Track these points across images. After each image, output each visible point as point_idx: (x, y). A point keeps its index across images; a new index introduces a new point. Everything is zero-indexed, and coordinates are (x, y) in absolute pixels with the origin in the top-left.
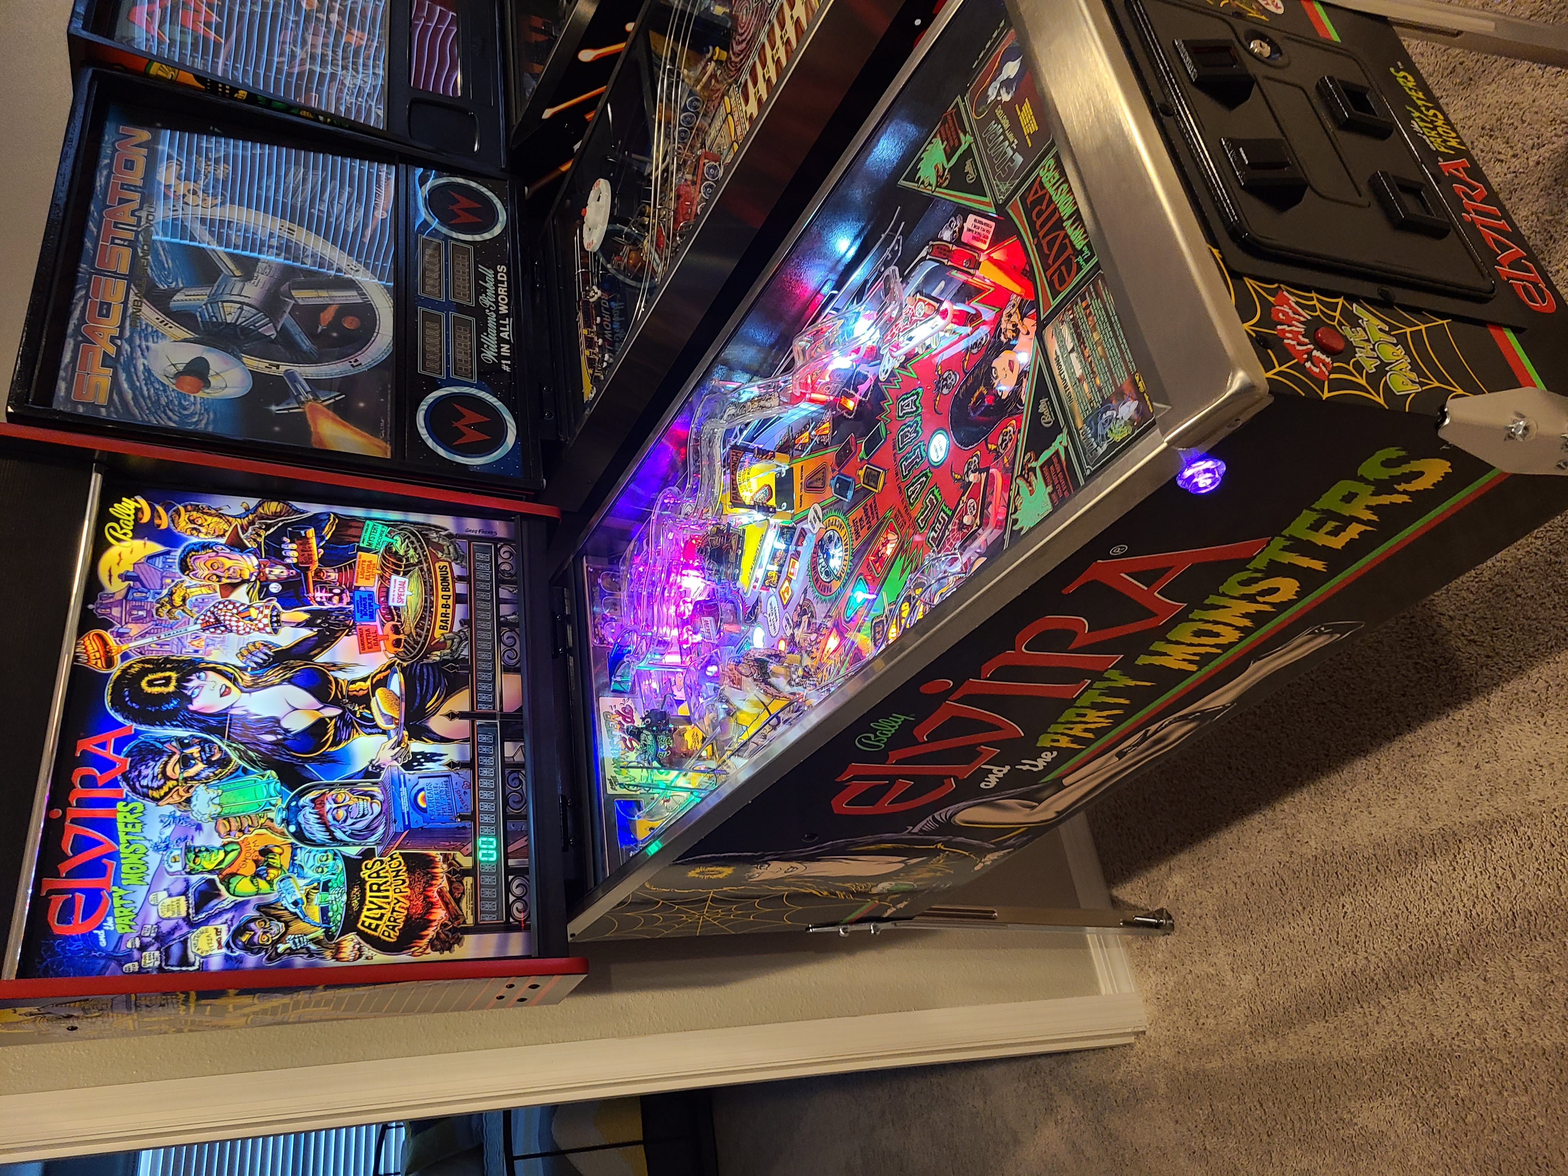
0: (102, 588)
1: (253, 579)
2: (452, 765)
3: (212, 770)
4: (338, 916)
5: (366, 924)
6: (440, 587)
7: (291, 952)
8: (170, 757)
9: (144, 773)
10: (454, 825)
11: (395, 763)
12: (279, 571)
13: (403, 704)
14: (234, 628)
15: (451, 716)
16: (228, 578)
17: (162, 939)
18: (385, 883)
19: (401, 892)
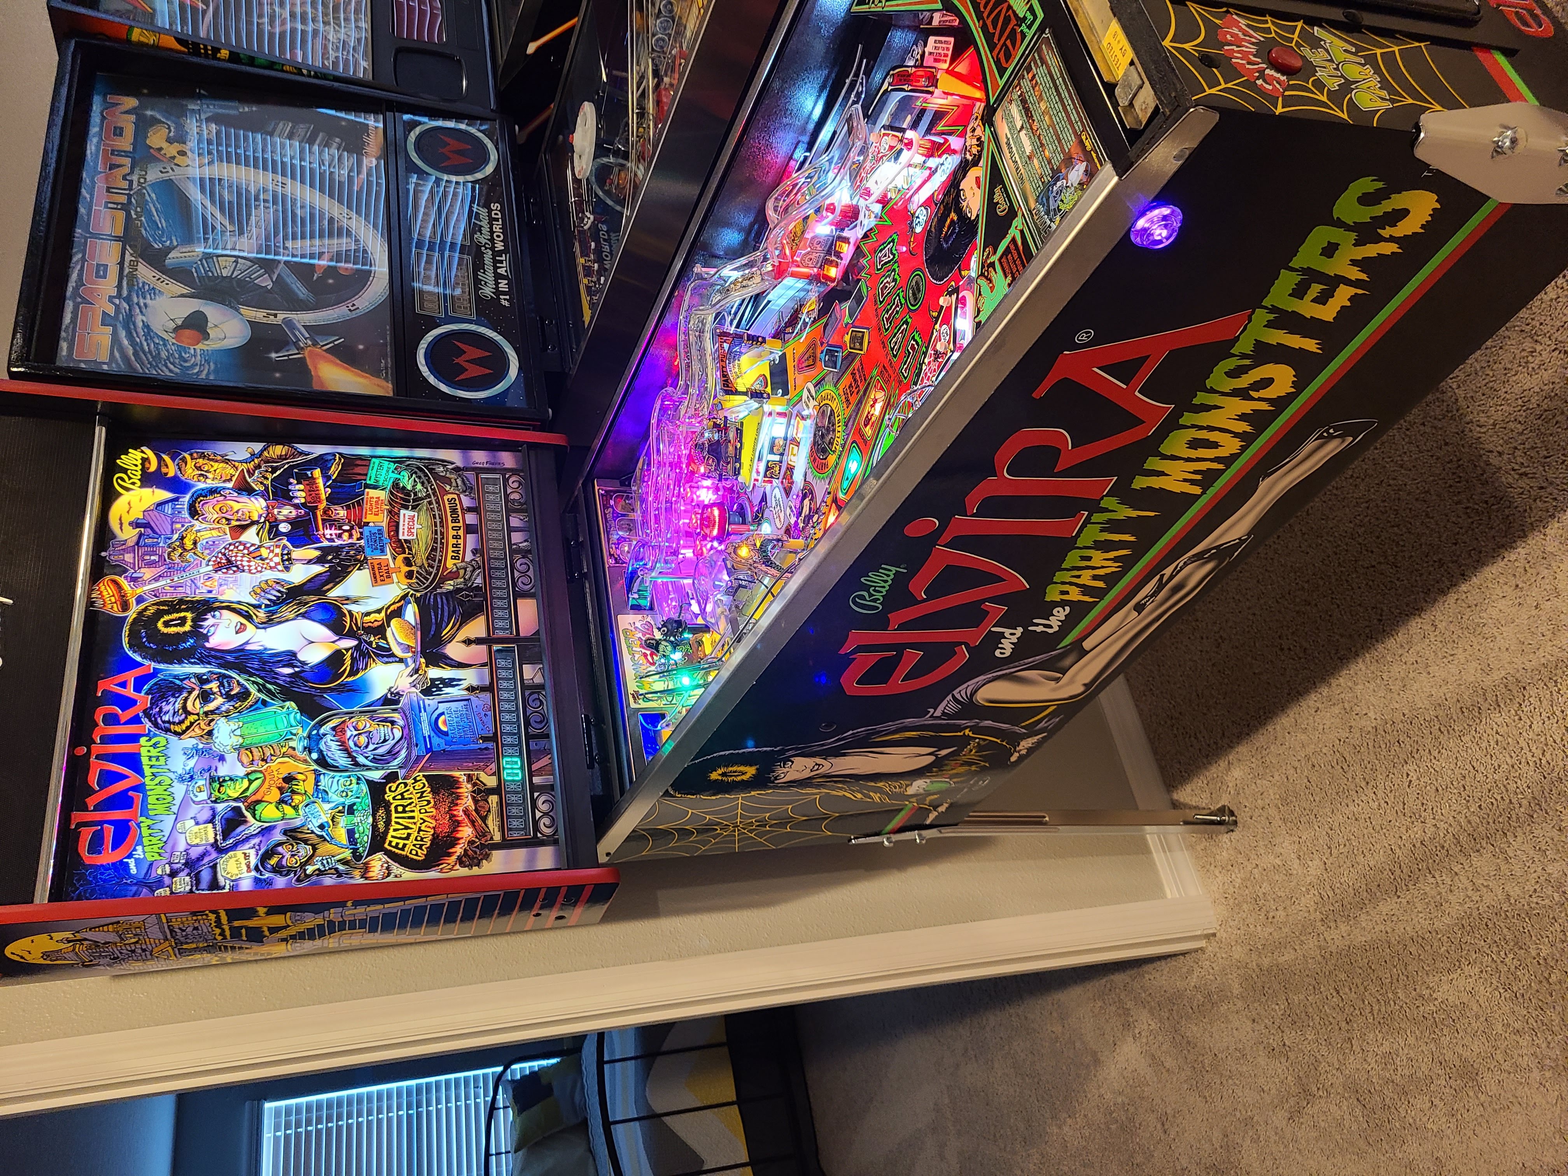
0: (114, 536)
1: (262, 520)
2: (471, 689)
3: (232, 703)
4: (364, 837)
5: (394, 844)
6: (450, 519)
7: (320, 873)
8: (190, 693)
9: (165, 709)
10: (477, 746)
11: (414, 689)
12: (287, 511)
13: (419, 633)
14: (246, 568)
15: (468, 642)
16: (238, 520)
17: (191, 865)
18: (410, 804)
19: (426, 812)
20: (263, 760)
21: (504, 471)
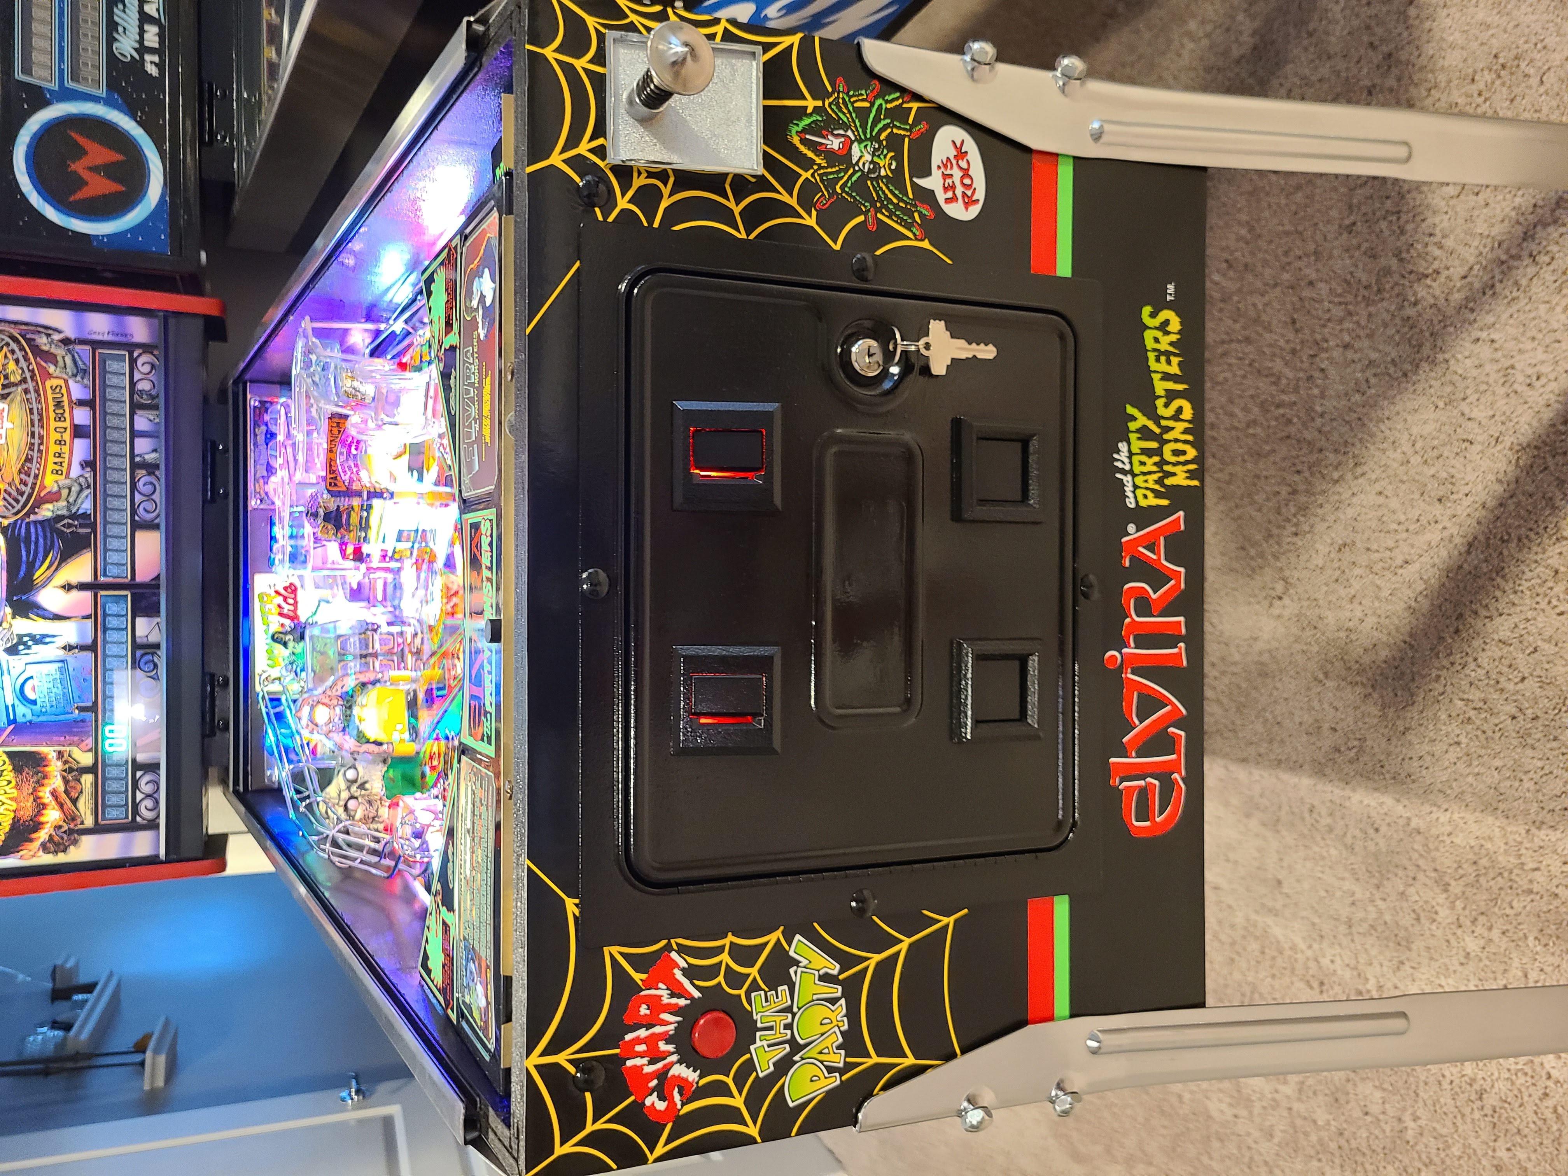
2: (69, 648)
10: (70, 717)
13: (5, 574)
15: (68, 587)
19: (6, 793)
21: (130, 347)
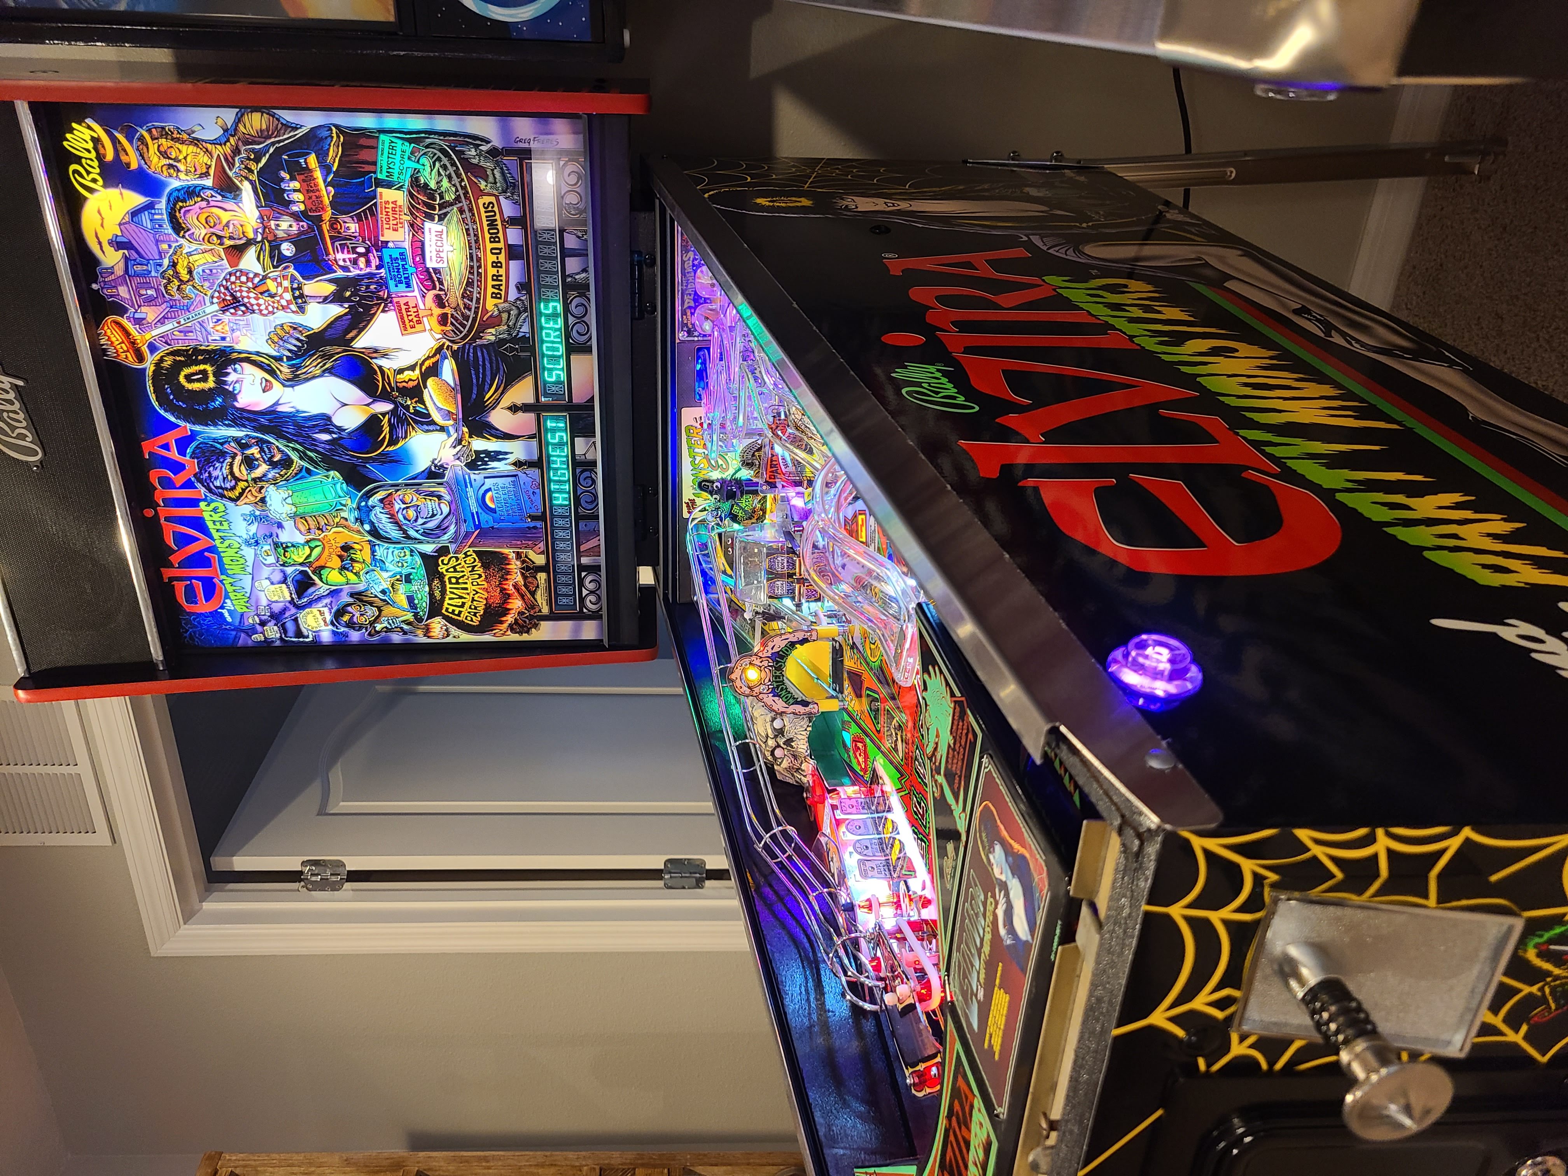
0: (96, 262)
1: (259, 238)
2: (518, 464)
3: (276, 471)
5: (450, 610)
6: (487, 236)
7: (388, 630)
8: (233, 458)
9: (215, 473)
10: (526, 525)
11: (458, 462)
13: (459, 396)
14: (255, 307)
15: (514, 409)
16: (231, 238)
18: (463, 576)
19: (478, 585)
20: (319, 529)
